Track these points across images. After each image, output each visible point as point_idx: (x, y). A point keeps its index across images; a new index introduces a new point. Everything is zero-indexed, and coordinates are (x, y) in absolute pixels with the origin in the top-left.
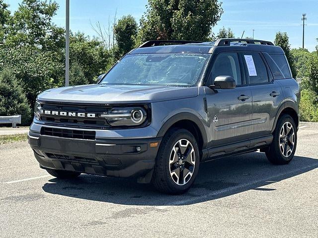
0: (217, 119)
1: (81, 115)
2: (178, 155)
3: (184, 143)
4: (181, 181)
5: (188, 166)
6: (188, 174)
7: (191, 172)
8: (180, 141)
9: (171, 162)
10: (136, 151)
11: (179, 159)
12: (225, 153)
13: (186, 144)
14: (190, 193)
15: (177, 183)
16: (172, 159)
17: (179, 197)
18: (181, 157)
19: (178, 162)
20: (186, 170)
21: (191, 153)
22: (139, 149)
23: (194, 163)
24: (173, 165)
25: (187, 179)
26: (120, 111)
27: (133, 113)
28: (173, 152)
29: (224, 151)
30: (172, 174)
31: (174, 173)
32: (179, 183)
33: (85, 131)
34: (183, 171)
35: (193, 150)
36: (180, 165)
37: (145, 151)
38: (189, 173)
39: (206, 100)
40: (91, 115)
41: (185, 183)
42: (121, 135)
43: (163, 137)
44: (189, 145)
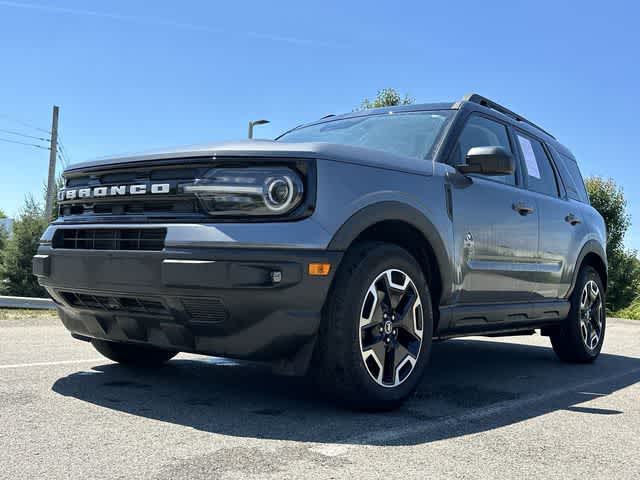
0: (471, 239)
1: (138, 189)
2: (383, 308)
3: (398, 279)
4: (388, 377)
5: (405, 338)
6: (406, 361)
7: (414, 355)
8: (389, 273)
9: (364, 322)
10: (269, 282)
11: (385, 320)
12: (485, 323)
13: (402, 284)
14: (410, 409)
15: (379, 380)
16: (366, 316)
17: (384, 419)
18: (390, 315)
19: (382, 325)
20: (401, 350)
21: (414, 308)
22: (277, 277)
23: (420, 333)
24: (368, 330)
25: (402, 373)
26: (237, 180)
27: (269, 184)
28: (371, 296)
29: (485, 319)
30: (365, 355)
31: (371, 352)
32: (384, 380)
33: (143, 230)
34: (393, 350)
35: (418, 302)
36: (387, 336)
37: (294, 284)
38: (409, 358)
39: (449, 191)
40: (160, 188)
41: (397, 382)
42: (232, 237)
43: (347, 253)
44: (410, 287)
